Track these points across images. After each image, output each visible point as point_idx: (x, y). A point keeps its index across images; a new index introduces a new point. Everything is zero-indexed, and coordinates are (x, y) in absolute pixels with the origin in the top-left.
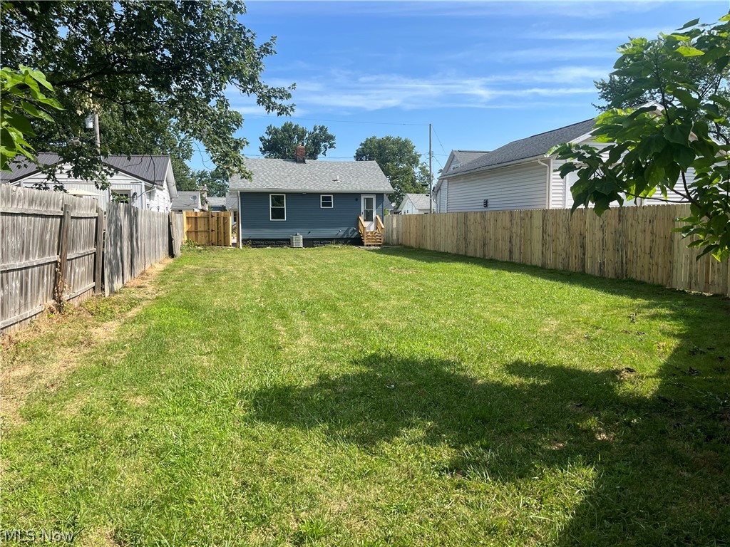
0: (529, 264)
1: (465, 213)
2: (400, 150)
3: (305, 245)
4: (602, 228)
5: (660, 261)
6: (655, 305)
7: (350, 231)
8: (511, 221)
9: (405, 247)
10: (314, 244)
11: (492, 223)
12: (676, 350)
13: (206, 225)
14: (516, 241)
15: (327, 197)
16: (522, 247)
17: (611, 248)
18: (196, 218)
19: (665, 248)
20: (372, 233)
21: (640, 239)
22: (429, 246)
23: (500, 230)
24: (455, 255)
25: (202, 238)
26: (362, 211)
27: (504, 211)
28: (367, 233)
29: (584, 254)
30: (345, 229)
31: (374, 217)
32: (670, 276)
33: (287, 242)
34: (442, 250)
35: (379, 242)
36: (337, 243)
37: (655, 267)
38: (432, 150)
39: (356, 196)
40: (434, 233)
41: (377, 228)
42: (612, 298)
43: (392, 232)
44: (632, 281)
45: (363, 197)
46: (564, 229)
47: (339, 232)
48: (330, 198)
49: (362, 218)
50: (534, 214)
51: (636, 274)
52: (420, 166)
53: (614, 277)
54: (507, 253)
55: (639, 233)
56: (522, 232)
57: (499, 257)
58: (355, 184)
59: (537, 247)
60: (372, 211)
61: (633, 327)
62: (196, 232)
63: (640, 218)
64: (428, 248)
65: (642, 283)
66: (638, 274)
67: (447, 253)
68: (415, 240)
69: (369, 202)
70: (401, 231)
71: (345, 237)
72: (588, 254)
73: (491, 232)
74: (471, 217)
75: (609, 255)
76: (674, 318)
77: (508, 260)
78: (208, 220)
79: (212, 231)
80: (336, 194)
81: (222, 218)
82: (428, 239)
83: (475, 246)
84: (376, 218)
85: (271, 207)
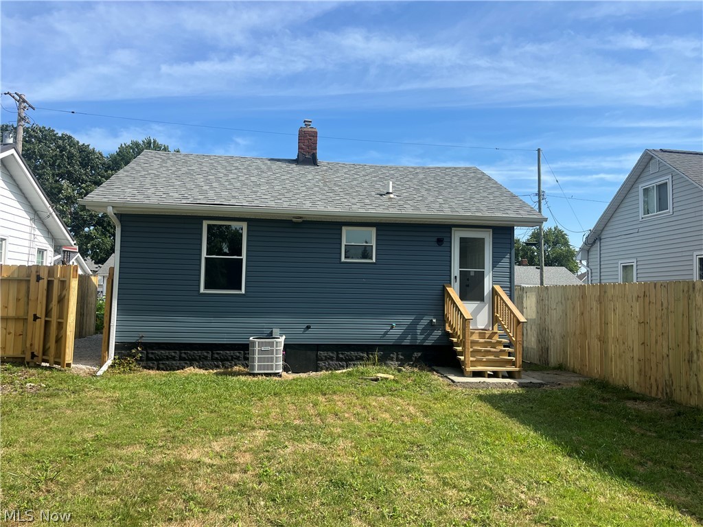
7: (420, 327)
10: (318, 359)
25: (9, 338)
28: (471, 334)
30: (407, 320)
31: (487, 290)
35: (507, 362)
36: (383, 360)
45: (456, 236)
47: (392, 328)
71: (407, 342)
78: (28, 289)
79: (35, 318)
80: (383, 227)
84: (494, 292)
85: (204, 254)
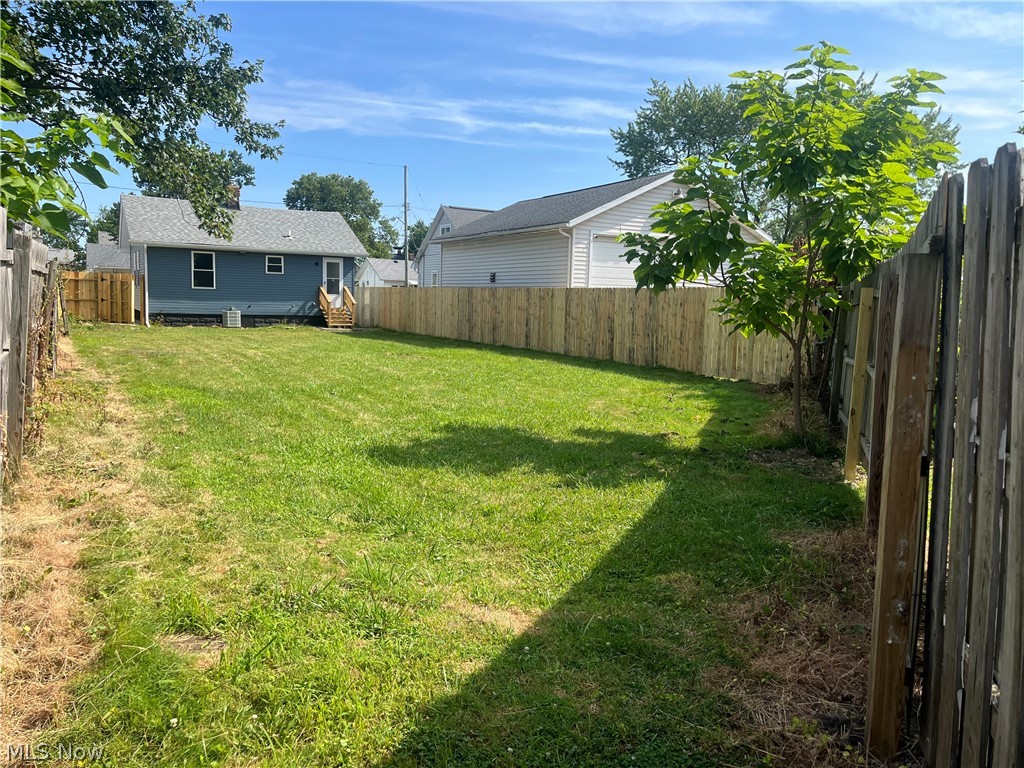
0: (549, 351)
1: (469, 288)
2: (352, 196)
3: (244, 324)
4: (632, 311)
5: (690, 347)
6: (688, 388)
7: (307, 306)
8: (528, 300)
9: (385, 330)
10: (255, 322)
11: (504, 302)
12: (710, 420)
13: (93, 292)
14: (534, 325)
15: (275, 259)
16: (541, 331)
17: (641, 333)
18: (77, 281)
19: (695, 333)
20: (338, 310)
21: (671, 324)
22: (419, 329)
23: (515, 311)
24: (456, 340)
25: (85, 310)
26: (325, 279)
27: (520, 289)
28: (332, 310)
29: (612, 340)
30: (301, 303)
31: (341, 289)
32: (699, 362)
33: (219, 319)
34: (437, 334)
35: (348, 322)
36: (289, 322)
37: (685, 353)
38: (407, 201)
39: (316, 259)
40: (425, 313)
41: (344, 304)
42: (648, 383)
43: (363, 309)
44: (663, 369)
45: (325, 262)
46: (591, 311)
47: (293, 307)
48: (279, 261)
49: (324, 290)
50: (556, 293)
51: (667, 360)
52: (380, 219)
53: (644, 364)
54: (523, 339)
55: (670, 317)
56: (542, 313)
57: (512, 343)
58: (313, 243)
59: (559, 331)
60: (338, 281)
61: (672, 405)
62: (77, 302)
63: (672, 301)
64: (418, 331)
65: (673, 370)
66: (669, 361)
67: (445, 338)
68: (397, 321)
69: (332, 268)
70: (376, 309)
71: (300, 314)
72: (617, 339)
73: (504, 312)
74: (478, 294)
75: (639, 341)
76: (707, 398)
77: (524, 347)
78: (96, 285)
79: (102, 300)
80: (288, 256)
81: (119, 284)
82: (418, 320)
83: (482, 329)
84: (344, 290)
85: (193, 269)
